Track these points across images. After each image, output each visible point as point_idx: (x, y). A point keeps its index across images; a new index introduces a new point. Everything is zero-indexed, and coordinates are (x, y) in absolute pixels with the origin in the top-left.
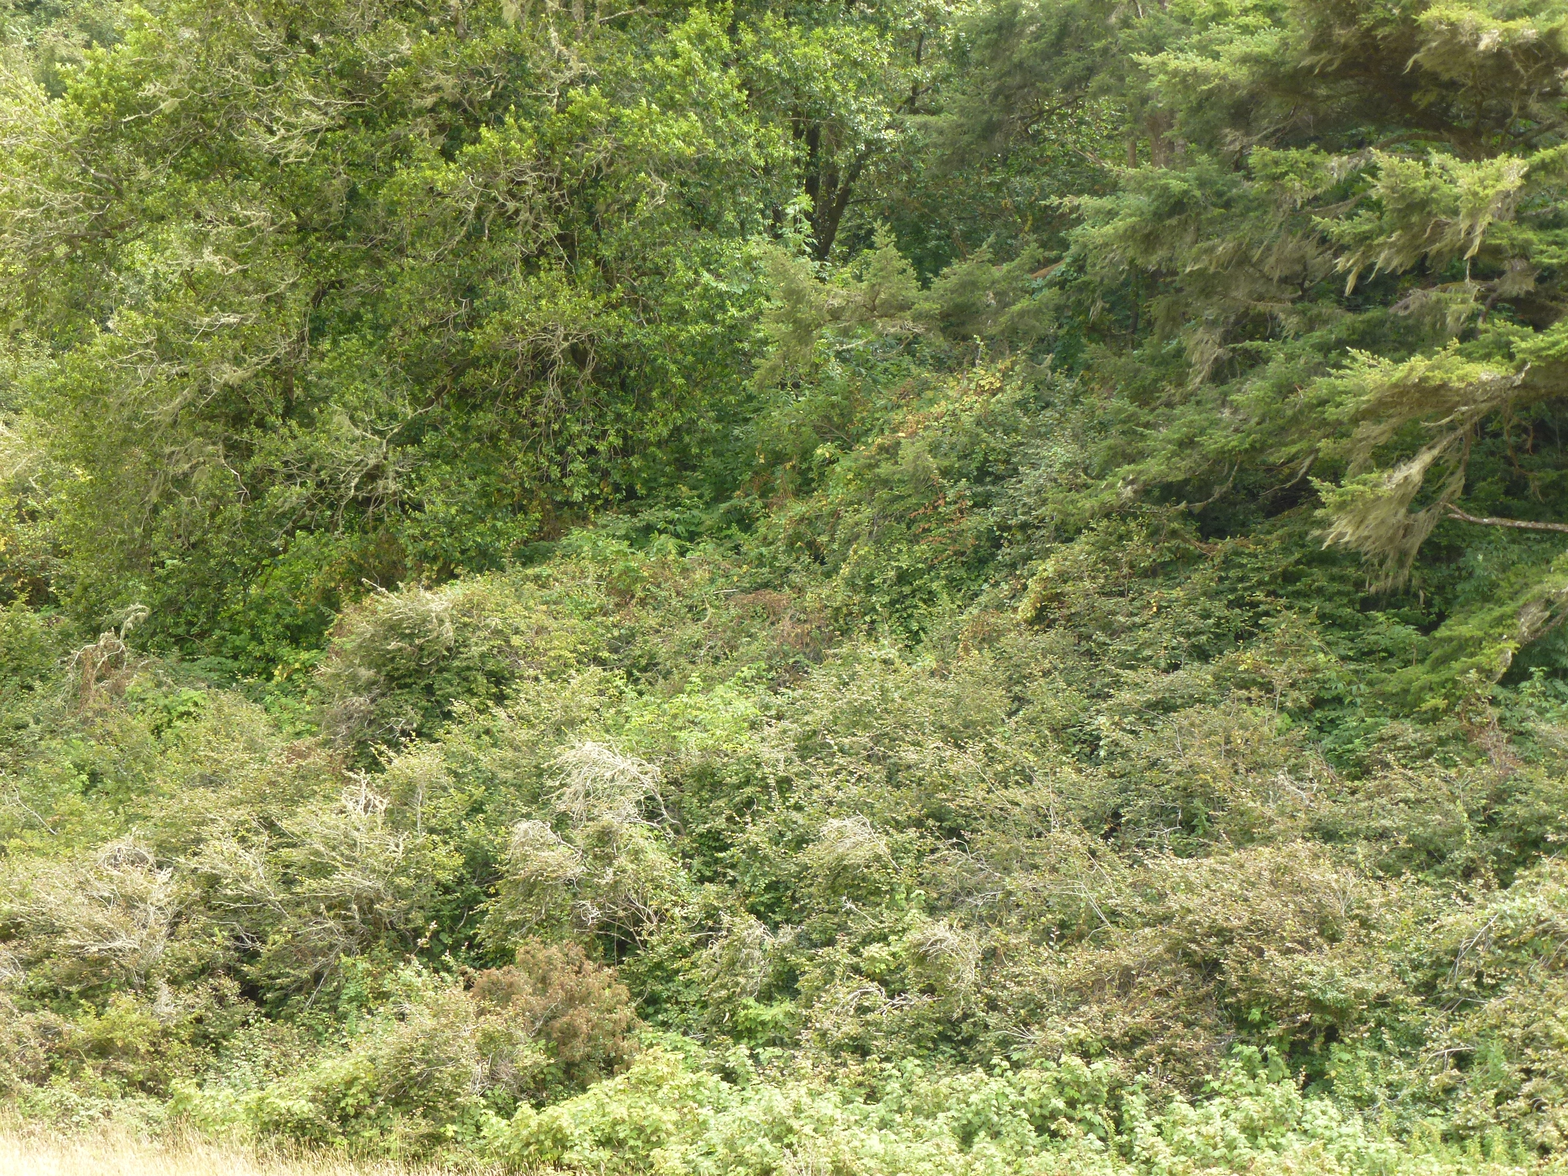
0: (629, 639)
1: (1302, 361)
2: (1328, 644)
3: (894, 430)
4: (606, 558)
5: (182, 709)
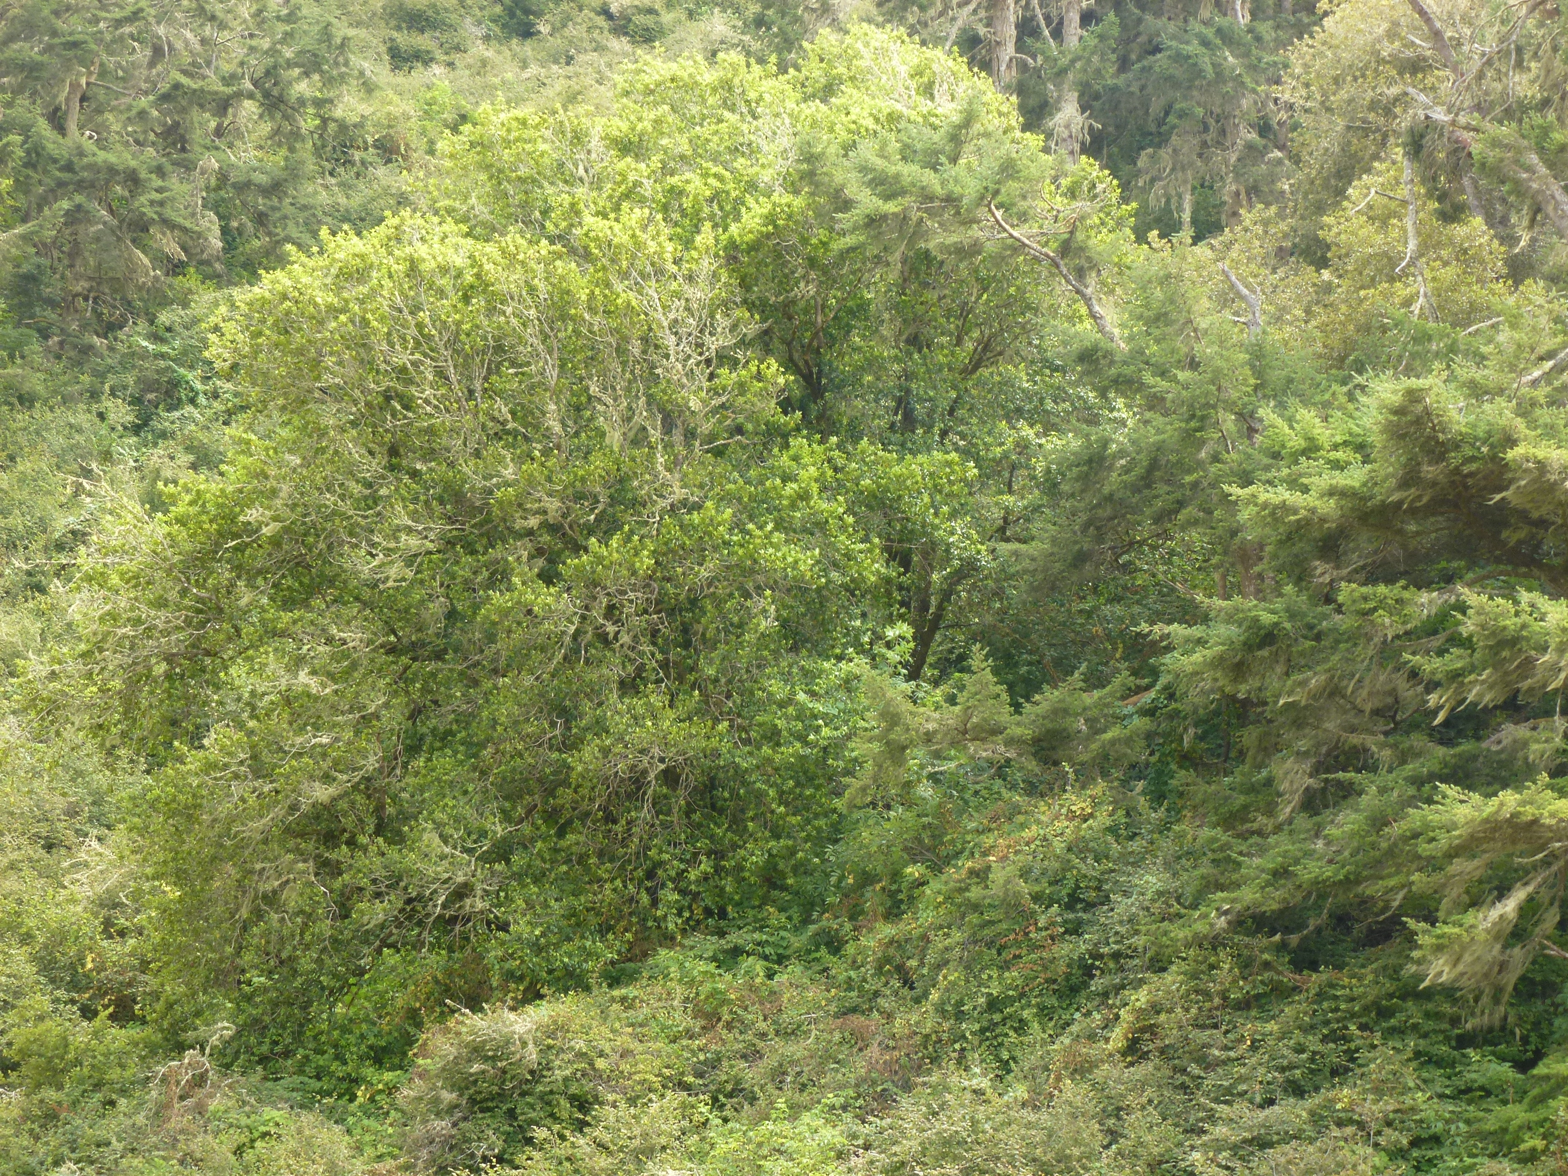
0: (714, 1064)
1: (1395, 794)
2: (1425, 1081)
3: (985, 854)
4: (693, 980)
5: (263, 1129)
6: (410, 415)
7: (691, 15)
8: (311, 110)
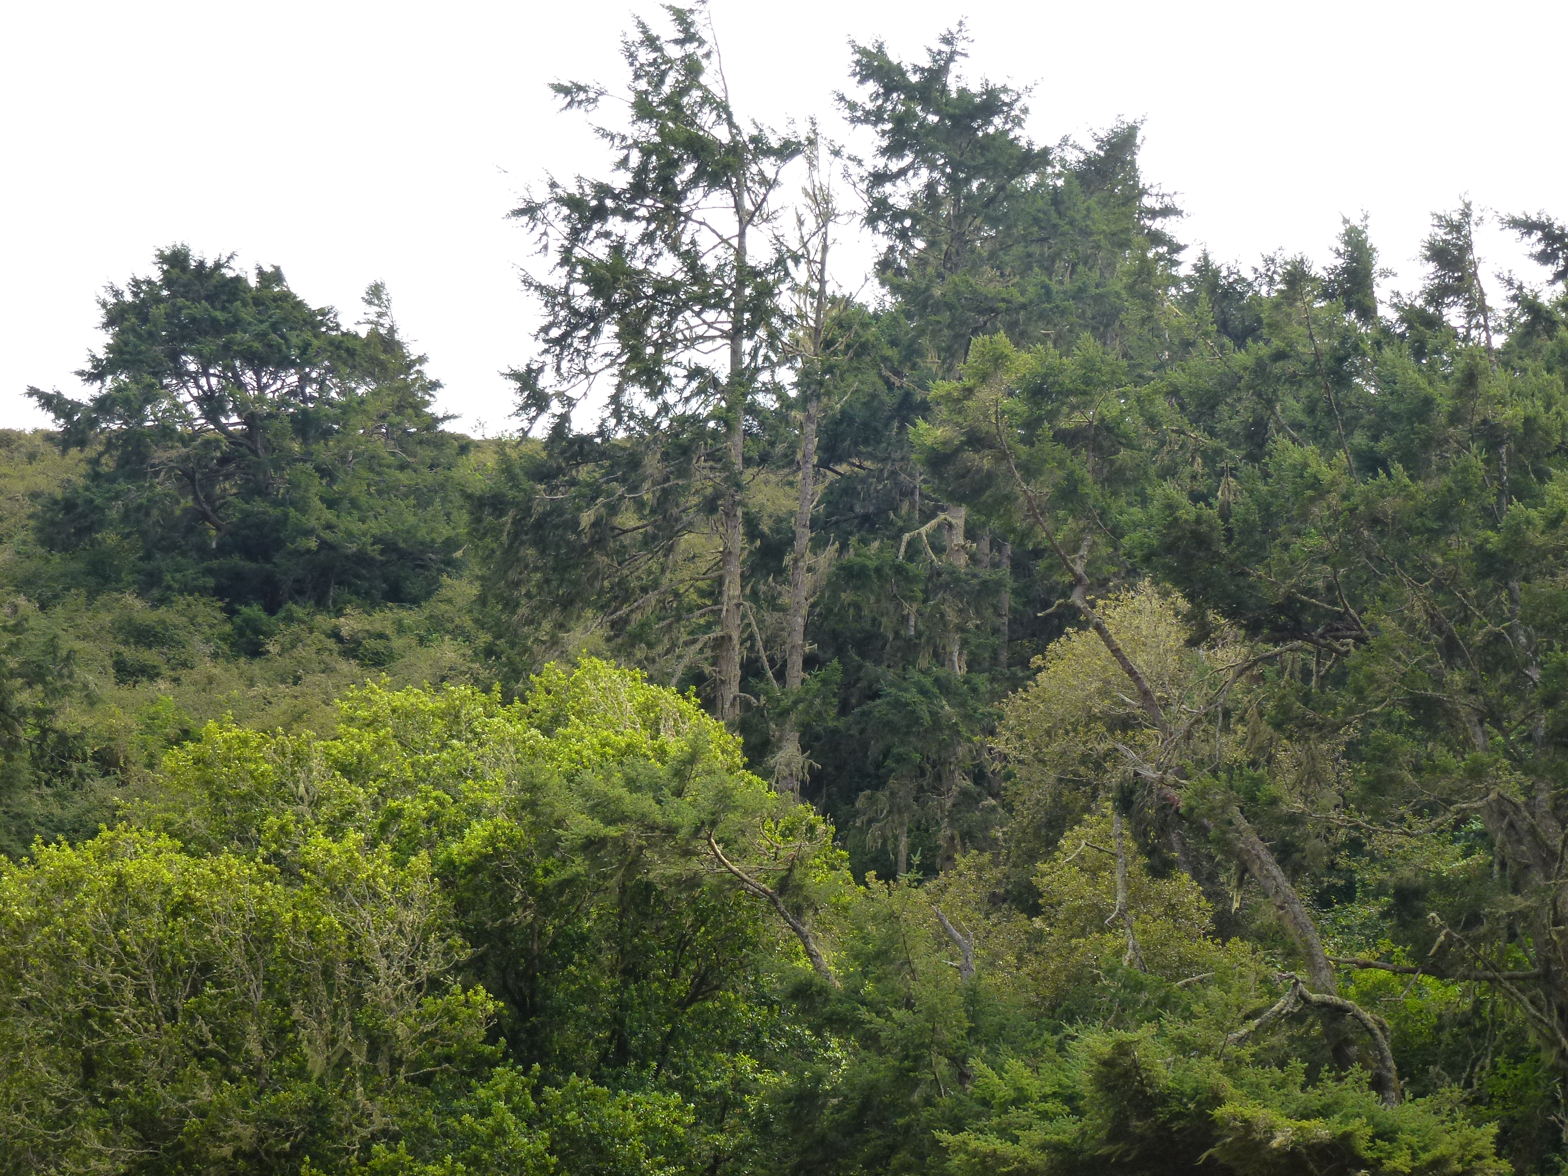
6: (108, 1034)
7: (422, 641)
8: (31, 720)
